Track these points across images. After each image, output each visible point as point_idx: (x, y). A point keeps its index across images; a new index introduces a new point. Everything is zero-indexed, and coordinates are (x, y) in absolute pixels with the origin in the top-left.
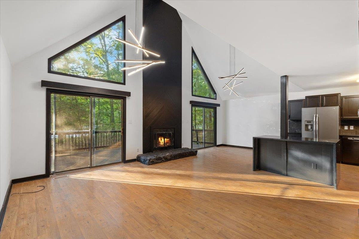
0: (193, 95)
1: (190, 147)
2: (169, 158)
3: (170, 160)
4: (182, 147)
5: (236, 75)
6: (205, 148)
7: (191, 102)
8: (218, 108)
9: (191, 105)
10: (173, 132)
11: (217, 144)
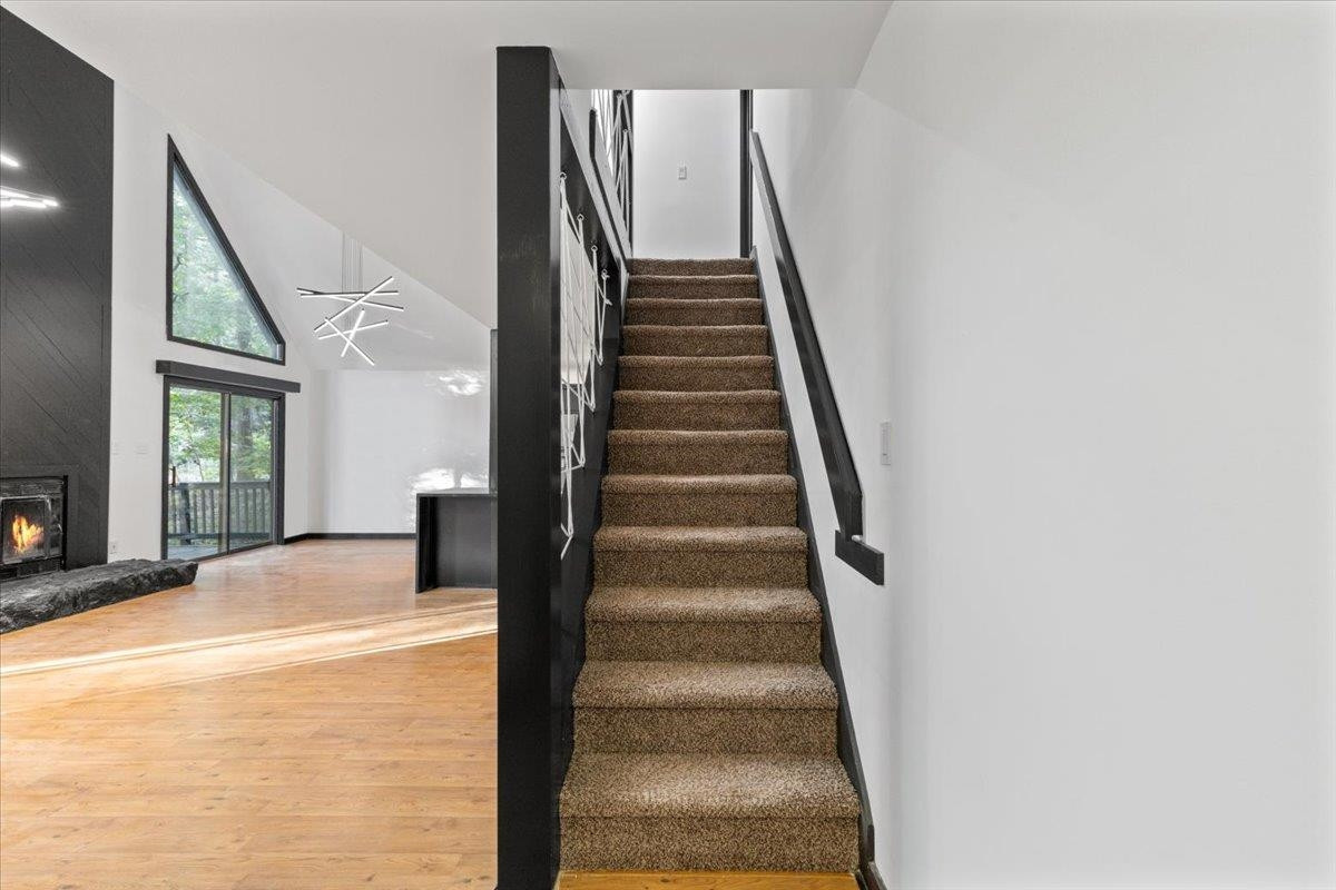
0: (170, 337)
1: (155, 556)
2: (42, 608)
3: (48, 616)
4: (111, 559)
5: (366, 293)
6: (230, 553)
7: (161, 367)
8: (289, 397)
9: (161, 376)
10: (61, 496)
11: (288, 534)
